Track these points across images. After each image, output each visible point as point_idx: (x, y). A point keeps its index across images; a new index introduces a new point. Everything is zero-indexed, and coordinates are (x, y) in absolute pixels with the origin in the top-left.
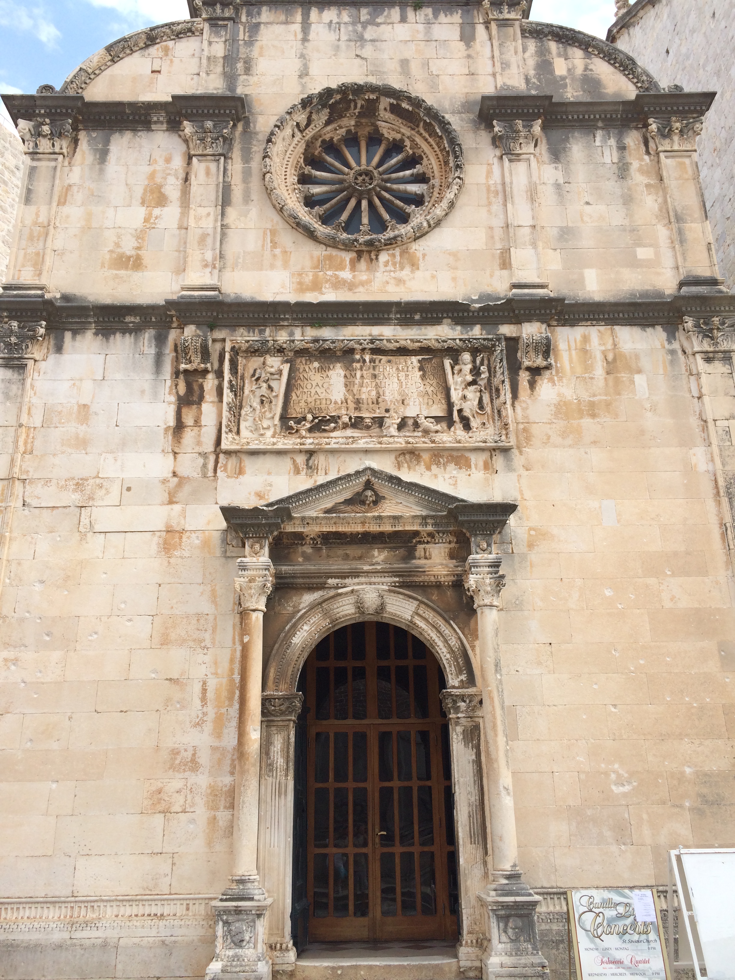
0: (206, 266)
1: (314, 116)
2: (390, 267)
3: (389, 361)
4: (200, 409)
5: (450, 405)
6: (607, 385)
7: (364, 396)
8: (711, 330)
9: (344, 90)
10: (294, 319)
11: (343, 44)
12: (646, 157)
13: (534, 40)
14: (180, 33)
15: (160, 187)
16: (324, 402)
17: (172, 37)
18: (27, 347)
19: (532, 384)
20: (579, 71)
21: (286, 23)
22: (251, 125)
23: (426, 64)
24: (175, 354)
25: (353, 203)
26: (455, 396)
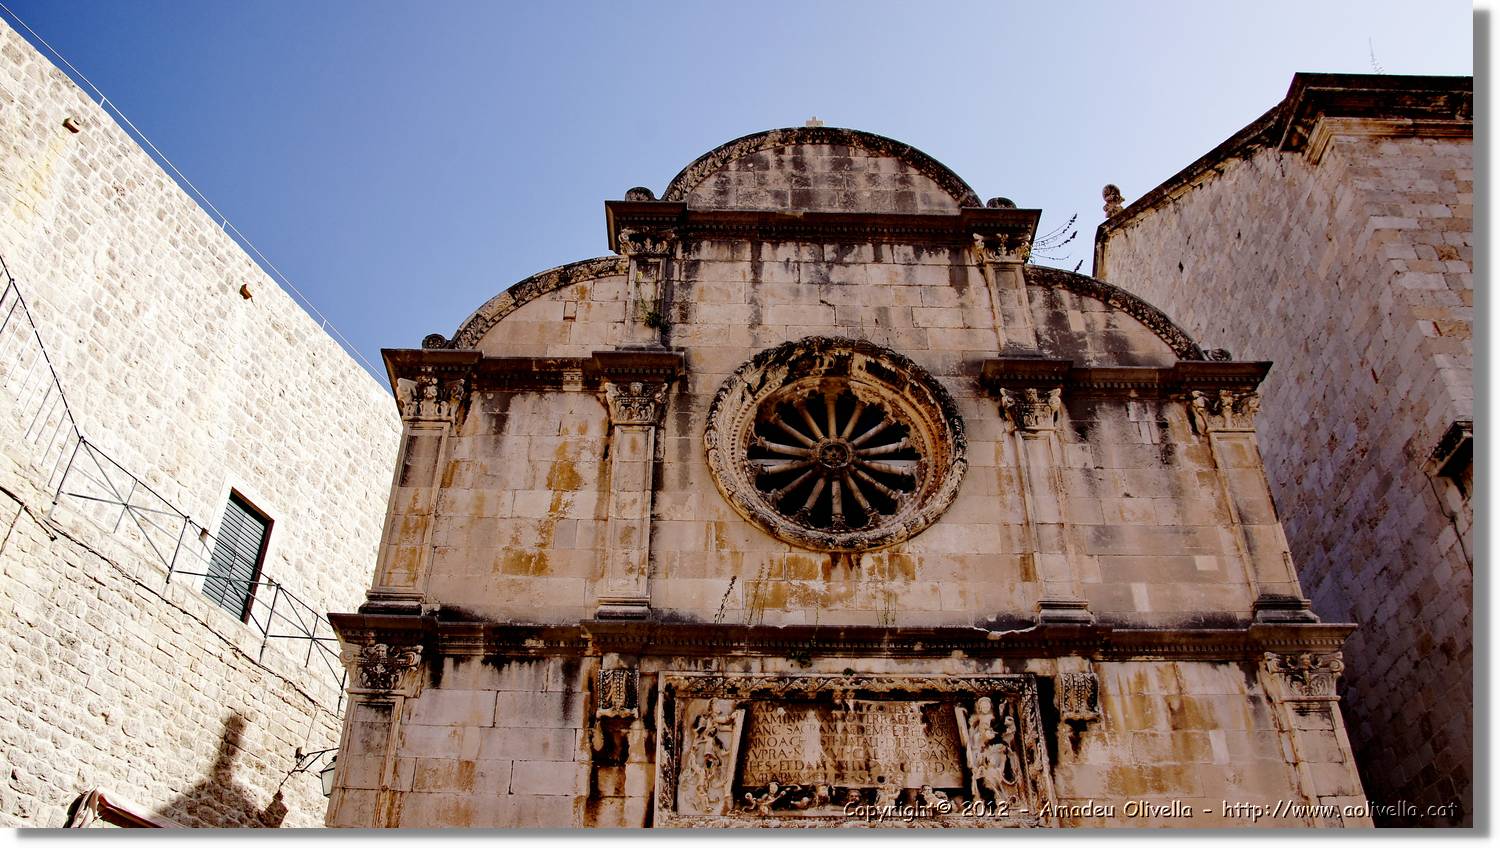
0: (631, 570)
1: (770, 375)
2: (877, 576)
3: (881, 708)
4: (622, 771)
5: (966, 773)
6: (1174, 744)
7: (848, 758)
8: (1301, 672)
9: (808, 344)
10: (752, 649)
11: (803, 287)
12: (1194, 437)
13: (1040, 288)
14: (601, 272)
15: (572, 464)
16: (793, 765)
17: (591, 277)
18: (396, 680)
19: (1076, 743)
20: (1100, 327)
21: (732, 261)
22: (690, 385)
23: (910, 314)
24: (588, 693)
26: (972, 757)
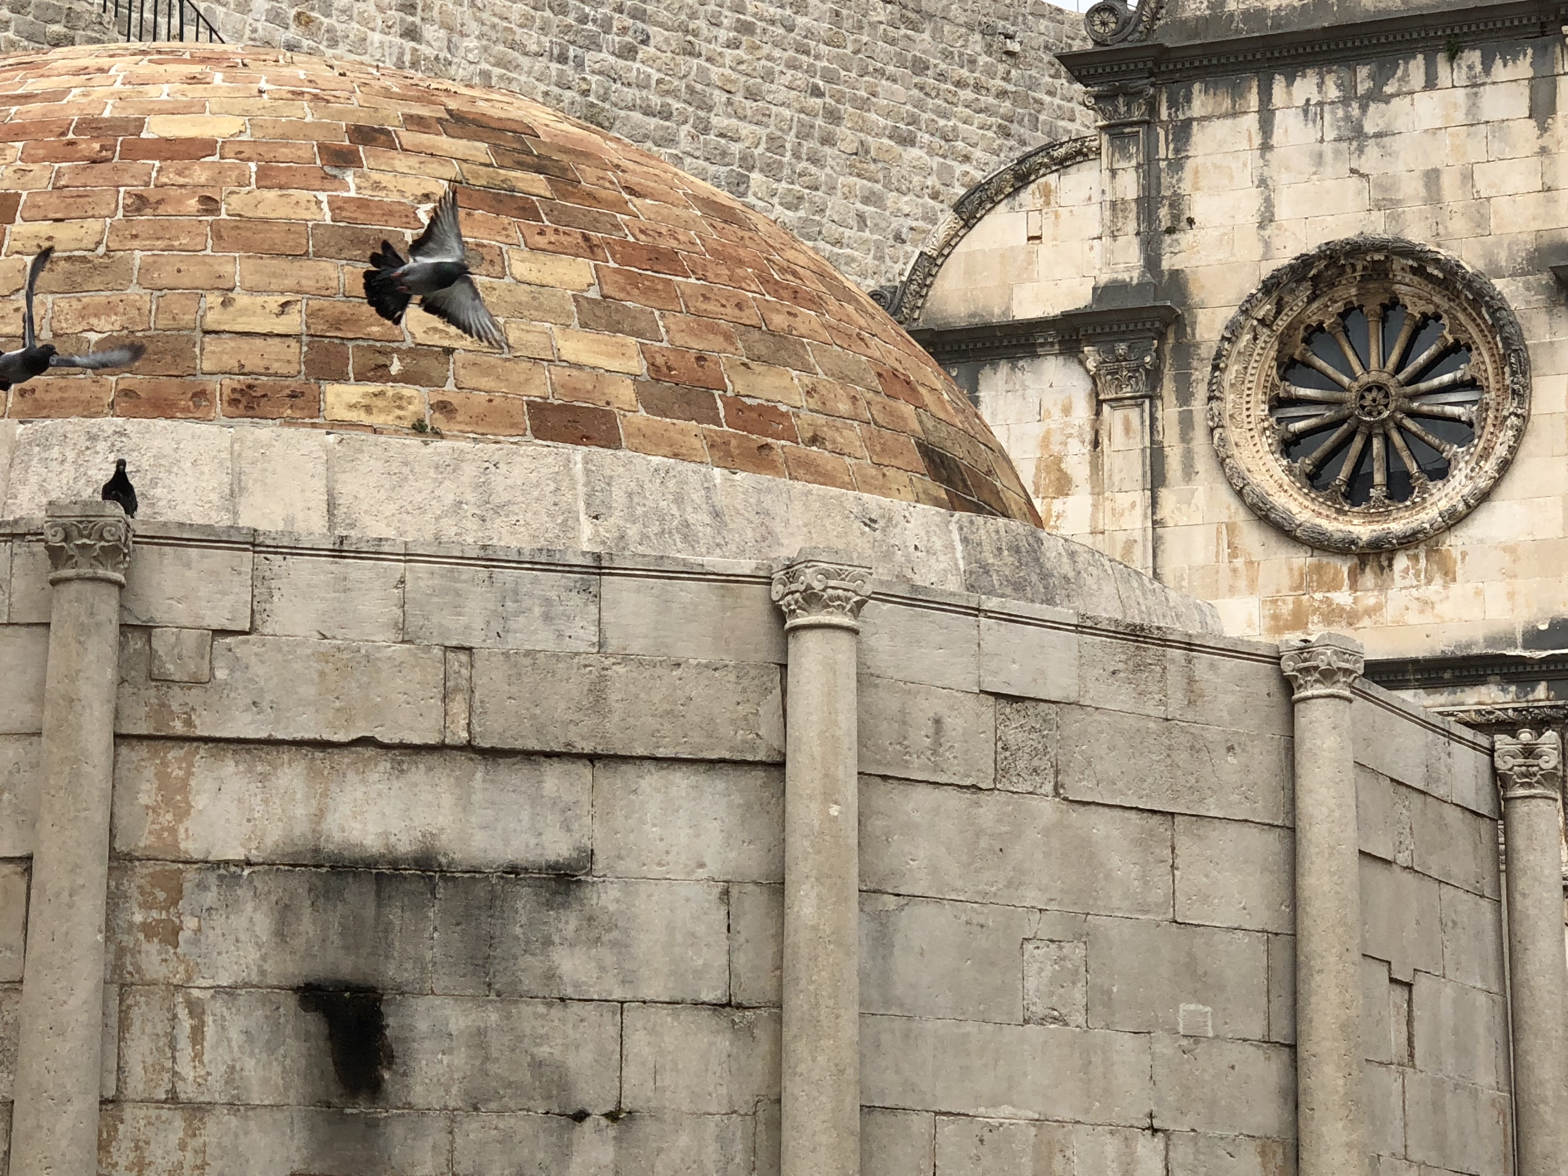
1: (1287, 298)
2: (1411, 580)
9: (1329, 252)
11: (1328, 149)
14: (1065, 160)
15: (1059, 460)
17: (1054, 169)
21: (1233, 113)
22: (1189, 330)
23: (1468, 177)
25: (1358, 443)
